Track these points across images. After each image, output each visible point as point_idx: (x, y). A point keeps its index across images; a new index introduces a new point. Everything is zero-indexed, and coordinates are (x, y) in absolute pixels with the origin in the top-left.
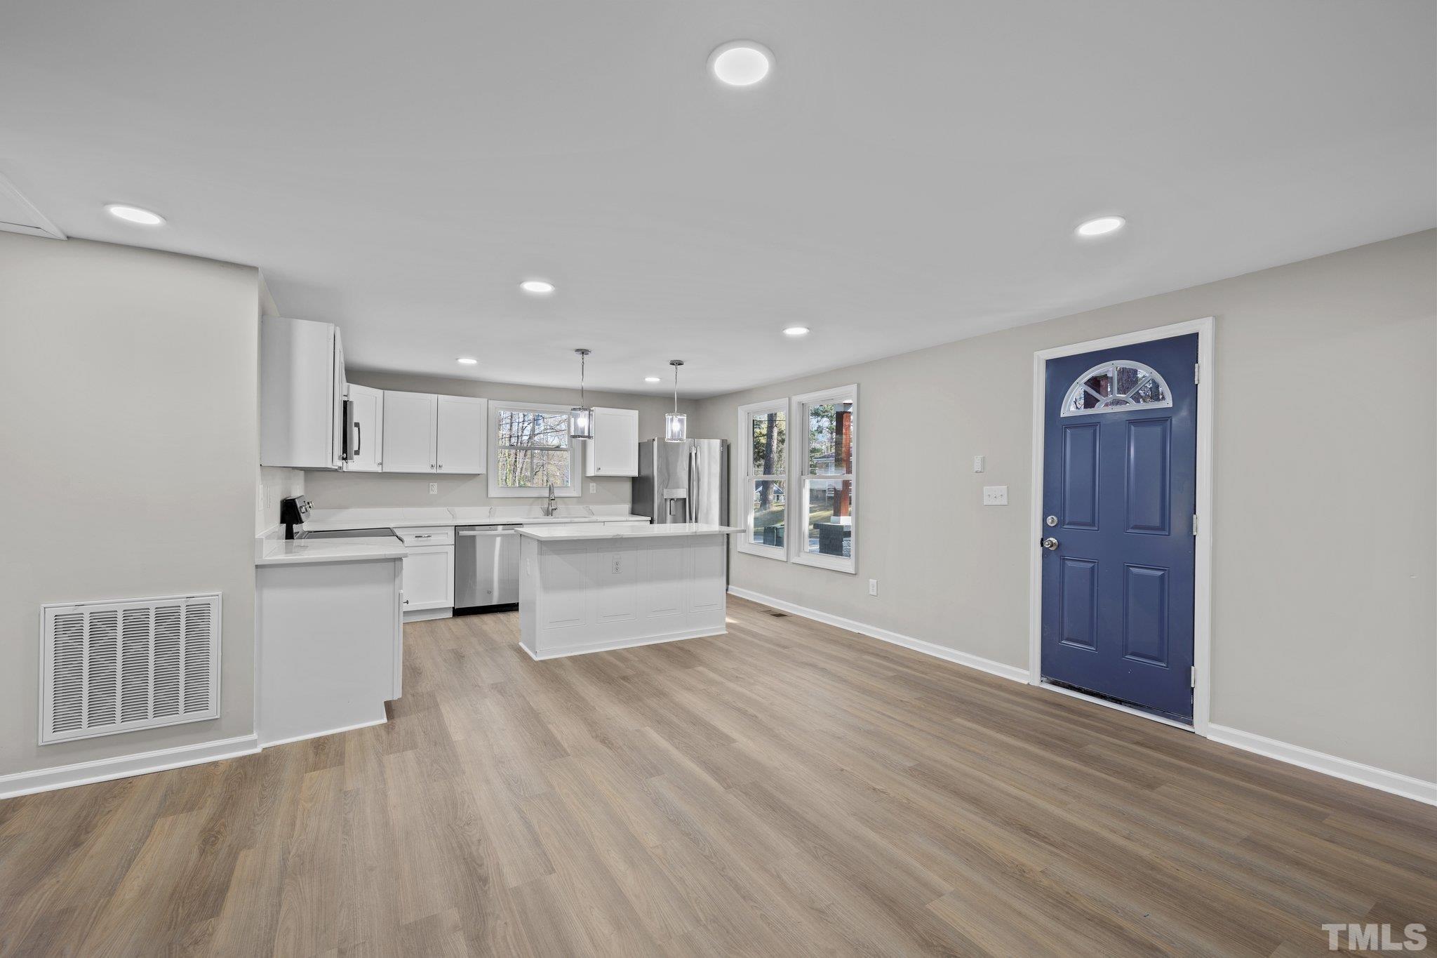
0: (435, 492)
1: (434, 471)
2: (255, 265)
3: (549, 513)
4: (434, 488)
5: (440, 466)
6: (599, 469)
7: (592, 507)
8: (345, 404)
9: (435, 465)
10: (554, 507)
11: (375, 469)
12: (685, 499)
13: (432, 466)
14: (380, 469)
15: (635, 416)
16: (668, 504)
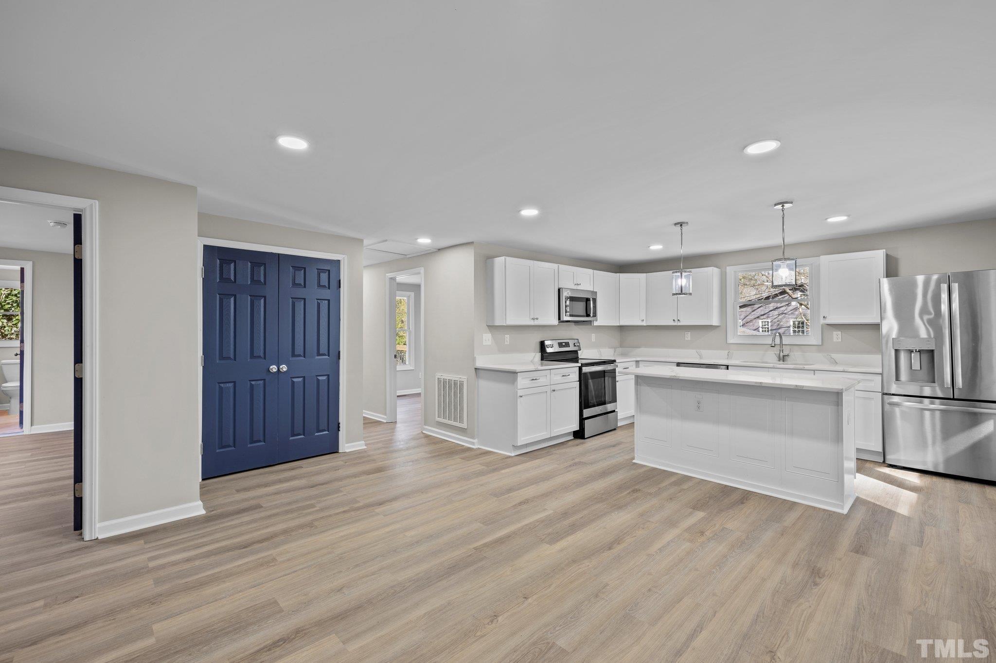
0: (689, 339)
1: (675, 324)
2: (472, 241)
3: (783, 358)
4: (688, 336)
5: (679, 320)
6: (824, 317)
7: (834, 356)
8: (559, 290)
9: (676, 320)
10: (785, 353)
11: (640, 323)
12: (932, 351)
13: (674, 320)
14: (644, 324)
15: (879, 256)
16: (903, 357)
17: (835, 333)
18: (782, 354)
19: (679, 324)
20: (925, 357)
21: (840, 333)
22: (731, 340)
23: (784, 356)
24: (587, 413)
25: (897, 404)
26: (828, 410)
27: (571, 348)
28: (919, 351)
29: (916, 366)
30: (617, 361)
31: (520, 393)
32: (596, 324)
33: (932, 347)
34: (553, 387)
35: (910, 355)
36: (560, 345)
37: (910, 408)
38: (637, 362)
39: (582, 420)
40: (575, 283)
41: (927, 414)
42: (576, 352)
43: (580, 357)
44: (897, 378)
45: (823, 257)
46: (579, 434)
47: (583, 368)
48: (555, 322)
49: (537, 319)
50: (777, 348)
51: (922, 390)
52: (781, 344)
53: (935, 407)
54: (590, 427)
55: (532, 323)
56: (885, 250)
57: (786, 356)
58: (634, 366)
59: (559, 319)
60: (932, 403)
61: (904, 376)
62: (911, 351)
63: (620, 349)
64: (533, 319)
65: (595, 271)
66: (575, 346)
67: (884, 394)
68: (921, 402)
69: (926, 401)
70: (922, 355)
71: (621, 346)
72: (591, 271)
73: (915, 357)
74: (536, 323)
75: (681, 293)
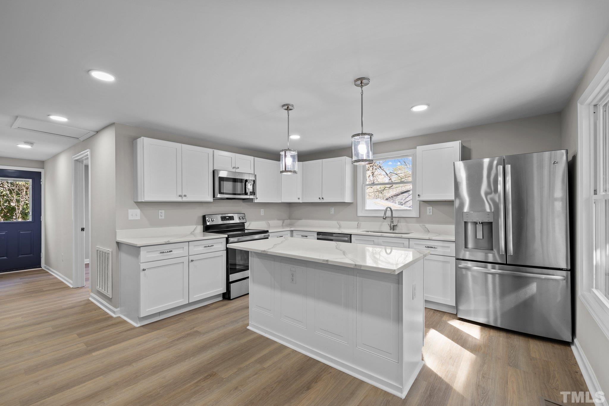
0: (333, 213)
1: (321, 201)
3: (391, 228)
4: (332, 210)
5: (323, 198)
6: (419, 195)
7: (427, 226)
8: (214, 172)
9: (321, 198)
10: (395, 223)
11: (297, 201)
12: (491, 223)
13: (320, 198)
14: (300, 201)
15: (455, 146)
16: (470, 227)
17: (428, 208)
18: (392, 224)
19: (323, 201)
20: (486, 227)
21: (431, 208)
22: (360, 214)
23: (394, 226)
24: (233, 277)
25: (467, 269)
26: (392, 286)
27: (236, 220)
28: (482, 223)
29: (480, 236)
30: (270, 231)
31: (143, 266)
32: (256, 201)
33: (491, 220)
34: (191, 258)
35: (475, 226)
36: (223, 218)
37: (477, 271)
38: (292, 231)
39: (228, 283)
40: (233, 166)
41: (490, 276)
42: (243, 224)
43: (246, 228)
44: (466, 246)
45: (418, 148)
46: (226, 296)
47: (229, 239)
48: (210, 199)
49: (185, 196)
50: (389, 220)
51: (487, 256)
52: (392, 217)
53: (495, 272)
54: (235, 289)
55: (180, 199)
56: (460, 141)
57: (395, 226)
58: (289, 235)
59: (214, 196)
60: (493, 268)
61: (470, 245)
62: (476, 223)
63: (289, 220)
64: (180, 196)
65: (256, 158)
66: (240, 219)
67: (457, 259)
68: (486, 267)
69: (489, 266)
70: (484, 226)
71: (290, 218)
72: (252, 158)
73: (480, 228)
74: (185, 199)
75: (286, 171)
